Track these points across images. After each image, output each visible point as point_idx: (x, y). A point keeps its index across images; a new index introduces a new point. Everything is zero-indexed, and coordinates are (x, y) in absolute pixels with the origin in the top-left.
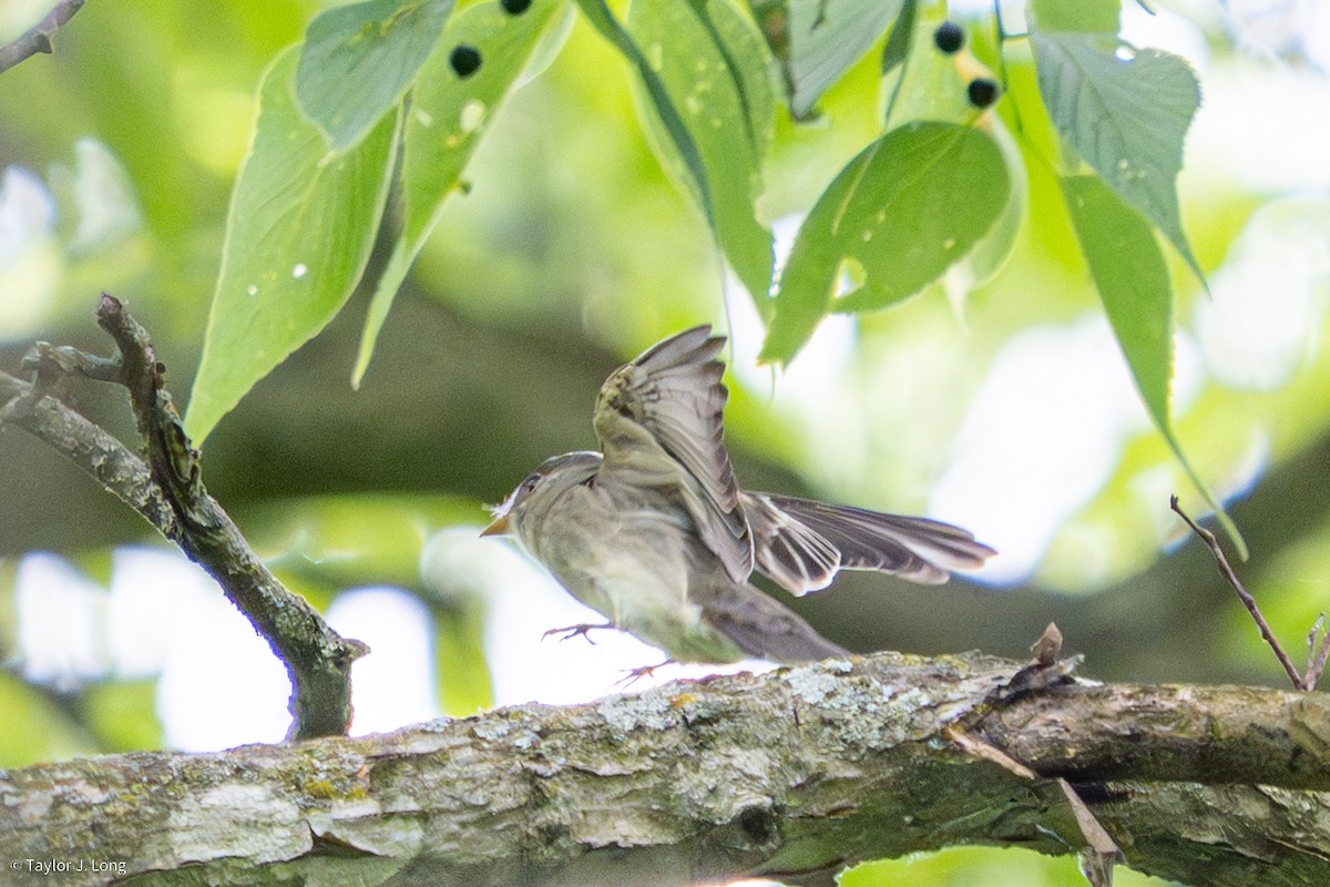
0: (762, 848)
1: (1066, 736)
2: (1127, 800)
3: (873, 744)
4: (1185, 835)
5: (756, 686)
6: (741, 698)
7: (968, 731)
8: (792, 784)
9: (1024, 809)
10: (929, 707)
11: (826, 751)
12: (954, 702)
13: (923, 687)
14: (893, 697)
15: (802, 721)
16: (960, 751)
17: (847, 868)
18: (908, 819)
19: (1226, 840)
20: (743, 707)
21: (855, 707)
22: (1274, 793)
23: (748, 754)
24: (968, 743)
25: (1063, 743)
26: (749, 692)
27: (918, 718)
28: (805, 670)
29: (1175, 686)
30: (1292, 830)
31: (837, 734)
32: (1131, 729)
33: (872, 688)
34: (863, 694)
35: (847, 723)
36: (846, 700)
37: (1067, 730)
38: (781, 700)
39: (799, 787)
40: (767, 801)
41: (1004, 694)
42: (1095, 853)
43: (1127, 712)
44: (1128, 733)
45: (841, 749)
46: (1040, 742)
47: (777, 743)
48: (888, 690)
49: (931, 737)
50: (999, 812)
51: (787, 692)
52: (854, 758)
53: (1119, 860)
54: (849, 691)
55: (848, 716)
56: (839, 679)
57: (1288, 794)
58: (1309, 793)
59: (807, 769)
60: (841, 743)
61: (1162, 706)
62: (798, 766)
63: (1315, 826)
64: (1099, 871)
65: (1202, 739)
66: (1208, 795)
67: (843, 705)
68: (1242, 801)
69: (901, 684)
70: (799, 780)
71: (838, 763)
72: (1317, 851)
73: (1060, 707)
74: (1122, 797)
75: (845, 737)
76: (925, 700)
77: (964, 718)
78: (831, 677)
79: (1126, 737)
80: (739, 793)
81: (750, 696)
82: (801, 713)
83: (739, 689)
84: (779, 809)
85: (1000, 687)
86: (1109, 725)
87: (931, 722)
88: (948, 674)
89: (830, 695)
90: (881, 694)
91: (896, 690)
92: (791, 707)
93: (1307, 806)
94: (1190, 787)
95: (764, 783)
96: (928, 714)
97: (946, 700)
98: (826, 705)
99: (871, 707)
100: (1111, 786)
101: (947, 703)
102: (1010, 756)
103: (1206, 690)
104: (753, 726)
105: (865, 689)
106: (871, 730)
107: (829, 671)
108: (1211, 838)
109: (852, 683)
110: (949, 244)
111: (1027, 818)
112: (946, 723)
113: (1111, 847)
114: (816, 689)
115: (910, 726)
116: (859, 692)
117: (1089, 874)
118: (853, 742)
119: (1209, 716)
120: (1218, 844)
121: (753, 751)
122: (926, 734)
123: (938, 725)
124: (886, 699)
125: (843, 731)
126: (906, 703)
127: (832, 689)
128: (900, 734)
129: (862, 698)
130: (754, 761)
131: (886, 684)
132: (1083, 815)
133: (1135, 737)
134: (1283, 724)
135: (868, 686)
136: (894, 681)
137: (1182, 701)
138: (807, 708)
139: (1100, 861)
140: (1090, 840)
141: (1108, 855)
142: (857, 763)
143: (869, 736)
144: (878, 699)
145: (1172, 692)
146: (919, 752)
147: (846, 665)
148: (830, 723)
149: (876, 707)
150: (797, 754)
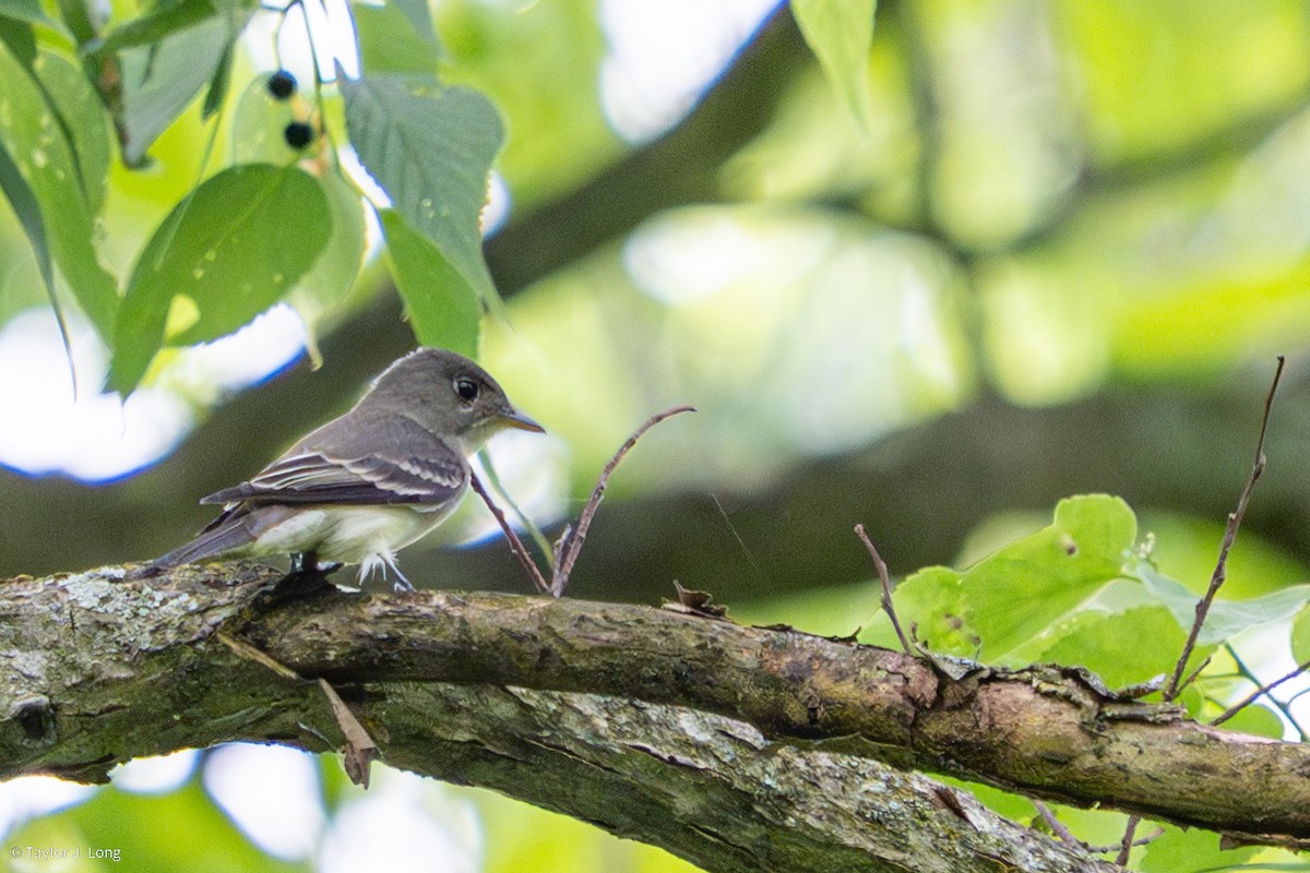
0: (39, 744)
1: (327, 639)
2: (384, 699)
3: (145, 647)
4: (439, 732)
5: (34, 591)
6: (20, 602)
7: (234, 636)
8: (68, 683)
9: (286, 709)
10: (198, 611)
11: (99, 652)
12: (223, 606)
13: (193, 593)
14: (164, 602)
15: (77, 625)
16: (226, 652)
17: (119, 765)
18: (177, 717)
19: (477, 738)
20: (22, 611)
21: (128, 611)
22: (523, 695)
23: (26, 655)
24: (234, 646)
25: (322, 649)
26: (28, 597)
27: (187, 623)
28: (81, 576)
29: (431, 592)
30: (539, 729)
31: (111, 637)
32: (387, 633)
33: (144, 593)
34: (135, 599)
35: (120, 627)
36: (119, 605)
37: (329, 634)
38: (59, 605)
39: (75, 685)
40: (45, 700)
41: (267, 599)
42: (353, 750)
43: (385, 616)
44: (386, 636)
45: (114, 650)
46: (302, 644)
47: (54, 645)
48: (159, 596)
49: (200, 640)
50: (261, 712)
51: (64, 598)
52: (127, 659)
53: (377, 756)
54: (122, 596)
55: (120, 620)
56: (113, 585)
57: (535, 695)
58: (556, 694)
59: (82, 669)
60: (115, 646)
61: (418, 611)
62: (74, 667)
63: (560, 725)
64: (357, 766)
65: (455, 643)
66: (460, 695)
67: (116, 610)
68: (492, 701)
69: (172, 589)
70: (74, 680)
71: (111, 664)
72: (564, 749)
73: (322, 612)
74: (382, 697)
75: (118, 639)
76: (194, 606)
77: (231, 620)
78: (105, 583)
79: (383, 640)
80: (18, 692)
81: (27, 602)
82: (77, 616)
83: (19, 594)
84: (56, 707)
85: (264, 593)
86: (367, 629)
87: (200, 626)
88: (216, 582)
89: (105, 600)
90: (153, 599)
91: (166, 595)
92: (67, 612)
93: (553, 706)
94: (441, 687)
95: (42, 683)
96: (198, 619)
97: (215, 604)
98: (99, 610)
99: (143, 612)
100: (369, 686)
101: (214, 607)
102: (273, 658)
103: (458, 597)
104: (32, 629)
105: (138, 595)
106: (142, 633)
107: (104, 577)
108: (463, 736)
109: (125, 589)
111: (290, 717)
112: (215, 626)
113: (371, 745)
114: (90, 594)
115: (181, 630)
116: (132, 597)
117: (348, 768)
118: (125, 645)
119: (463, 621)
120: (470, 742)
121: (31, 652)
122: (194, 637)
123: (207, 628)
124: (157, 604)
125: (117, 633)
126: (177, 607)
127: (104, 594)
128: (171, 636)
129: (134, 603)
130: (33, 662)
131: (159, 589)
132: (342, 712)
133: (393, 640)
134: (531, 628)
135: (140, 592)
136: (165, 587)
137: (438, 607)
138: (83, 612)
139: (358, 758)
140: (350, 738)
141: (365, 751)
142: (130, 665)
143: (140, 638)
144: (149, 603)
145: (427, 598)
146: (188, 654)
147: (119, 572)
148: (105, 626)
149: (147, 611)
150: (73, 656)
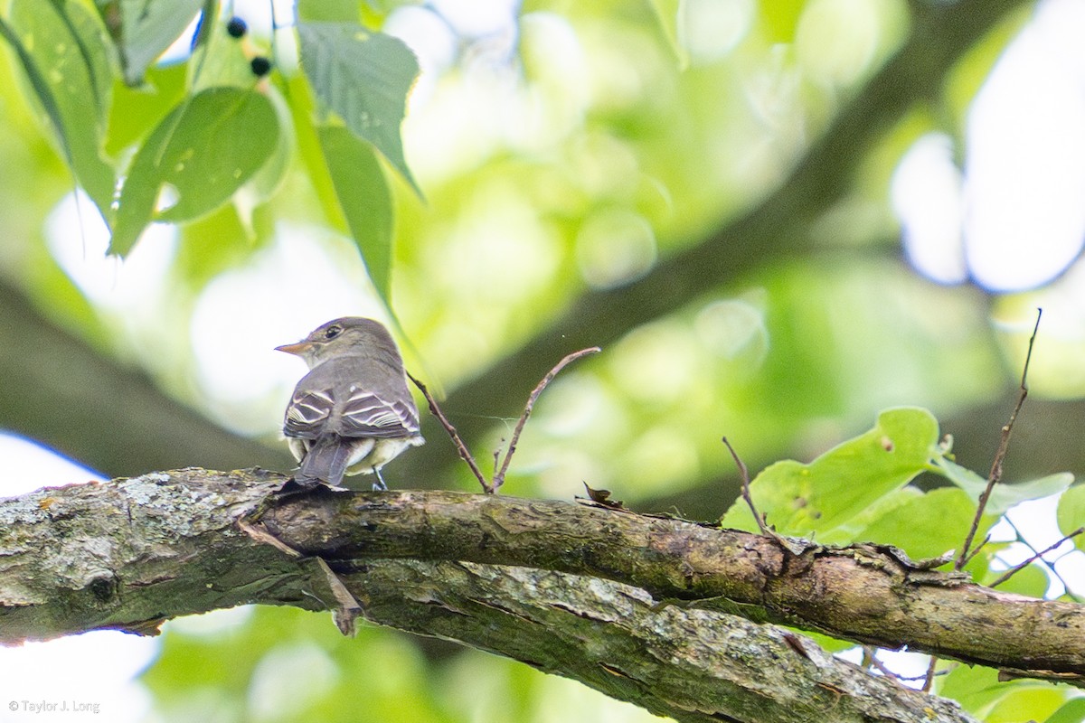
0: (106, 607)
1: (322, 527)
2: (366, 572)
3: (185, 533)
4: (408, 596)
5: (101, 492)
6: (90, 500)
7: (252, 524)
8: (127, 561)
9: (293, 578)
10: (224, 507)
11: (150, 538)
12: (242, 503)
13: (220, 493)
14: (198, 500)
15: (133, 517)
16: (246, 537)
17: (167, 621)
18: (209, 586)
19: (437, 600)
20: (92, 507)
21: (172, 506)
22: (471, 567)
23: (95, 540)
24: (252, 532)
25: (319, 534)
26: (95, 497)
27: (216, 515)
28: (136, 480)
29: (399, 491)
30: (484, 593)
31: (159, 526)
32: (368, 522)
33: (183, 492)
34: (177, 497)
35: (165, 519)
36: (164, 502)
37: (323, 523)
38: (119, 502)
39: (133, 563)
40: (110, 573)
41: (277, 497)
42: (343, 610)
43: (365, 509)
44: (365, 524)
45: (162, 536)
46: (303, 531)
47: (116, 532)
48: (195, 495)
49: (226, 528)
50: (274, 581)
51: (123, 496)
52: (171, 543)
53: (360, 614)
54: (166, 495)
55: (167, 513)
56: (159, 487)
57: (481, 567)
58: (496, 567)
59: (138, 550)
60: (162, 532)
61: (390, 505)
62: (132, 549)
63: (499, 590)
64: (346, 621)
65: (418, 528)
66: (421, 567)
67: (163, 505)
68: (448, 572)
69: (204, 490)
70: (132, 559)
71: (160, 546)
72: (502, 607)
73: (317, 506)
74: (363, 569)
75: (165, 528)
76: (221, 502)
77: (250, 514)
78: (154, 485)
79: (364, 527)
80: (89, 568)
81: (95, 500)
82: (133, 511)
83: (89, 494)
84: (118, 579)
85: (275, 493)
86: (353, 519)
87: (226, 518)
88: (238, 484)
89: (154, 498)
90: (190, 497)
91: (200, 494)
92: (126, 507)
93: (494, 576)
94: (410, 563)
95: (107, 560)
96: (224, 512)
97: (236, 501)
98: (150, 505)
99: (183, 507)
100: (355, 562)
101: (237, 503)
102: (282, 541)
103: (420, 494)
104: (100, 520)
105: (179, 494)
106: (182, 523)
107: (153, 481)
108: (426, 598)
109: (169, 490)
110: (238, 174)
111: (294, 585)
112: (237, 517)
113: (355, 605)
114: (143, 494)
115: (211, 520)
116: (175, 495)
117: (339, 624)
118: (170, 532)
119: (424, 511)
120: (431, 602)
121: (99, 538)
122: (222, 526)
123: (231, 519)
124: (193, 501)
125: (163, 523)
126: (208, 504)
127: (154, 494)
128: (204, 526)
129: (176, 501)
130: (101, 546)
131: (194, 490)
132: (335, 583)
133: (371, 527)
134: (476, 517)
135: (180, 492)
136: (199, 488)
137: (404, 501)
138: (137, 507)
139: (347, 615)
140: (340, 600)
141: (353, 611)
142: (174, 547)
143: (181, 527)
144: (187, 500)
145: (397, 496)
146: (217, 538)
147: (164, 477)
148: (154, 518)
149: (186, 506)
150: (131, 540)
